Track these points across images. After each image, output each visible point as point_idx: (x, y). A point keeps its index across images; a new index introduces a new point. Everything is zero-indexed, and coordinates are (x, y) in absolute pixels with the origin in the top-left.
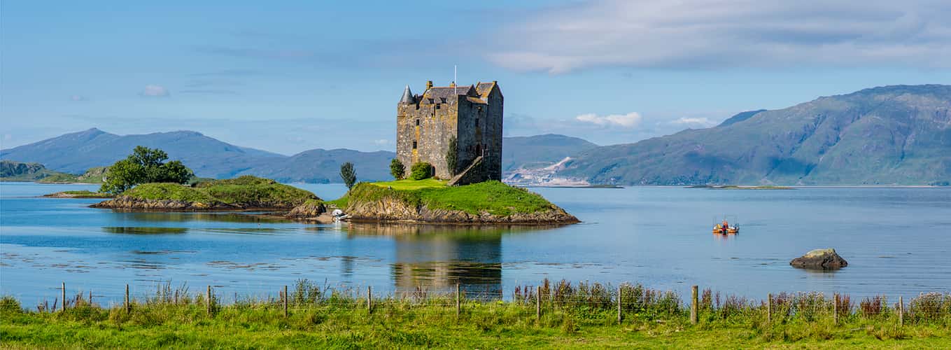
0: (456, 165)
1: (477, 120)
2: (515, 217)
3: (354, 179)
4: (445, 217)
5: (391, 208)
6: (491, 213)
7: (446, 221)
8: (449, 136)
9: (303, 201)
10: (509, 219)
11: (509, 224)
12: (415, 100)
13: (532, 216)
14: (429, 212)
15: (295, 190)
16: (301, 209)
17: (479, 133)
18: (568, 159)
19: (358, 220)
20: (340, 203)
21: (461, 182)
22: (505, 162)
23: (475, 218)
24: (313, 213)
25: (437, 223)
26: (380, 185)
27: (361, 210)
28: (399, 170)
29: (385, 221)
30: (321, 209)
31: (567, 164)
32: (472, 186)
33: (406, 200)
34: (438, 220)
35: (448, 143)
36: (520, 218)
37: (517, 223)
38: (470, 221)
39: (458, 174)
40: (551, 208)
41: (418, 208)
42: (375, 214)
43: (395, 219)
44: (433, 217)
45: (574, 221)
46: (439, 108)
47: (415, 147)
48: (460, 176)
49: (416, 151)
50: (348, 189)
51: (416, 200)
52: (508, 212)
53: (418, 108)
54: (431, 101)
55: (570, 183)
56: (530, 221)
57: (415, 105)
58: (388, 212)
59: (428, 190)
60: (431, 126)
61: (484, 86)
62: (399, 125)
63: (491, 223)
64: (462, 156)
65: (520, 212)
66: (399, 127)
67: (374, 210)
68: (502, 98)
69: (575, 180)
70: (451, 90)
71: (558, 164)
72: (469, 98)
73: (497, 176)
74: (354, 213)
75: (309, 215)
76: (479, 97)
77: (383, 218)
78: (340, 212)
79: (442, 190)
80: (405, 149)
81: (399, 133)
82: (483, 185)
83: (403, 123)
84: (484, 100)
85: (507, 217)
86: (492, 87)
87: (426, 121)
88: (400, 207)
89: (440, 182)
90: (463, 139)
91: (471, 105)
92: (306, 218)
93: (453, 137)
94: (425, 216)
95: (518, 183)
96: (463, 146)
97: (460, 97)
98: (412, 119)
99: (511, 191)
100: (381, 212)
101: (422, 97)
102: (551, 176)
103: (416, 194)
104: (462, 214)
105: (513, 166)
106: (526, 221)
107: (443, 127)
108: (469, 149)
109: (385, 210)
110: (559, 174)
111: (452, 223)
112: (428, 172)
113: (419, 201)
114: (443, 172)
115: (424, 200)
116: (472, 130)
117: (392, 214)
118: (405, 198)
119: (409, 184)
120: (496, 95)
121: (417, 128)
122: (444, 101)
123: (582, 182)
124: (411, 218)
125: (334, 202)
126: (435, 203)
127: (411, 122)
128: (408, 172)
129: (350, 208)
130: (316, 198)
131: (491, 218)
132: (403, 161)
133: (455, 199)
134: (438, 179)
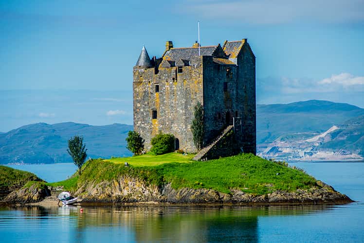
0: (203, 136)
1: (225, 84)
2: (274, 196)
3: (84, 156)
4: (192, 197)
5: (129, 188)
6: (245, 192)
7: (194, 201)
8: (194, 103)
9: (22, 184)
10: (267, 198)
11: (266, 204)
12: (153, 63)
13: (294, 194)
14: (173, 192)
15: (11, 171)
16: (20, 193)
17: (228, 99)
18: (334, 128)
19: (90, 204)
20: (68, 185)
21: (209, 156)
22: (260, 133)
23: (226, 197)
24: (35, 198)
25: (183, 203)
26: (116, 162)
27: (93, 191)
28: (137, 144)
29: (122, 204)
30: (45, 192)
31: (334, 135)
32: (222, 160)
33: (146, 179)
34: (184, 200)
35: (193, 112)
36: (279, 196)
37: (277, 202)
38: (220, 201)
39: (205, 146)
40: (316, 185)
41: (160, 187)
42: (109, 196)
43: (134, 201)
44: (178, 197)
45: (345, 200)
46: (181, 71)
47: (155, 116)
48: (208, 148)
49: (156, 122)
50: (78, 168)
51: (157, 177)
52: (265, 191)
53: (157, 72)
54: (172, 64)
55: (339, 156)
56: (291, 200)
57: (153, 69)
58: (126, 193)
59: (171, 166)
60: (173, 93)
61: (232, 45)
62: (135, 92)
63: (246, 203)
64: (210, 126)
65: (279, 190)
66: (136, 94)
67: (108, 191)
68: (254, 58)
69: (344, 153)
70: (194, 51)
71: (323, 135)
72: (215, 60)
73: (251, 149)
74: (85, 196)
75: (30, 200)
76: (227, 57)
77: (119, 199)
78: (68, 195)
79: (187, 166)
80: (144, 120)
81: (136, 102)
82: (235, 159)
83: (140, 89)
84: (233, 60)
85: (263, 197)
86: (241, 46)
87: (166, 86)
88: (139, 186)
89: (185, 156)
90: (210, 105)
91: (218, 67)
92: (26, 204)
93: (199, 104)
94: (168, 196)
95: (275, 157)
96: (210, 113)
97: (206, 59)
98: (150, 85)
99: (268, 165)
100: (117, 193)
101: (161, 59)
102: (315, 149)
103: (158, 171)
104: (211, 193)
105: (270, 138)
106: (286, 201)
107: (187, 93)
108: (217, 117)
109: (121, 190)
110: (324, 146)
111: (200, 204)
112: (171, 145)
113: (162, 179)
114: (188, 144)
115: (166, 178)
116: (220, 95)
117: (130, 195)
118: (145, 176)
119: (149, 160)
120: (247, 54)
121: (156, 94)
122: (186, 63)
123: (353, 156)
124: (153, 199)
125: (60, 184)
126: (180, 181)
127: (150, 88)
128: (148, 145)
129: (80, 190)
130: (38, 180)
131: (245, 197)
132: (141, 133)
133: (204, 176)
134: (183, 153)
